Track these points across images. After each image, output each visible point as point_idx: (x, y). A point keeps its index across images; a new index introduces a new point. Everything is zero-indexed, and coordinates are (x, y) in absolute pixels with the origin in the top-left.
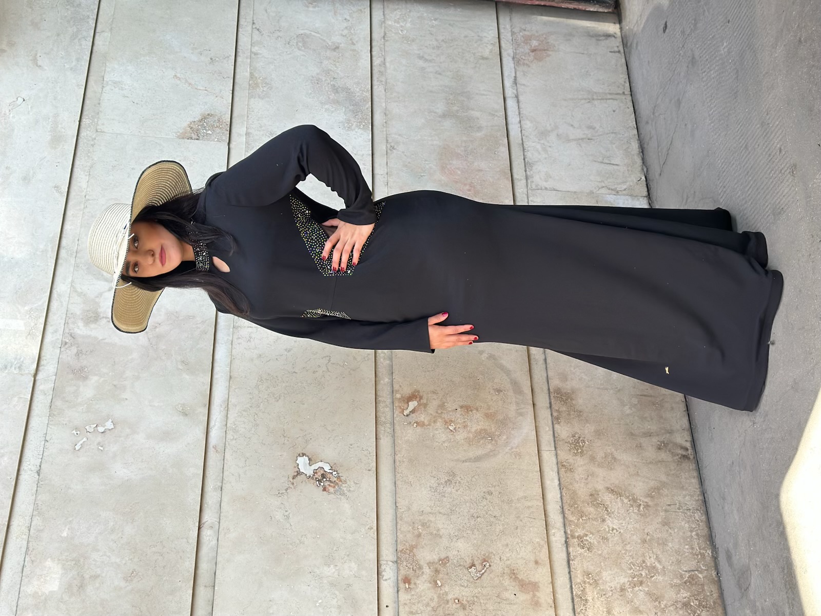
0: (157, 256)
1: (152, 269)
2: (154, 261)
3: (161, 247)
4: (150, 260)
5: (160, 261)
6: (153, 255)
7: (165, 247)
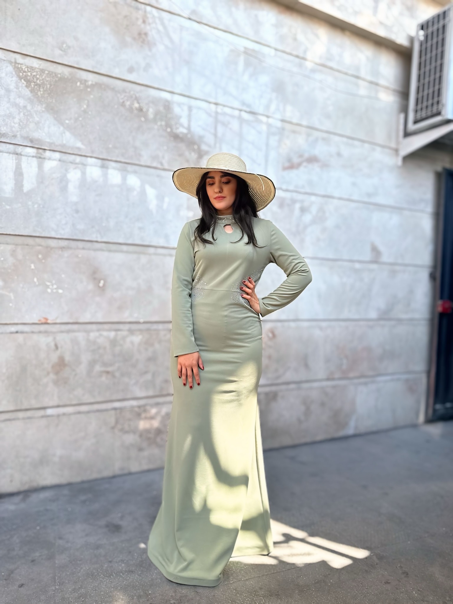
0: (220, 195)
1: (212, 192)
2: (216, 193)
3: (225, 196)
4: (217, 190)
5: (217, 197)
6: (220, 192)
7: (225, 198)
